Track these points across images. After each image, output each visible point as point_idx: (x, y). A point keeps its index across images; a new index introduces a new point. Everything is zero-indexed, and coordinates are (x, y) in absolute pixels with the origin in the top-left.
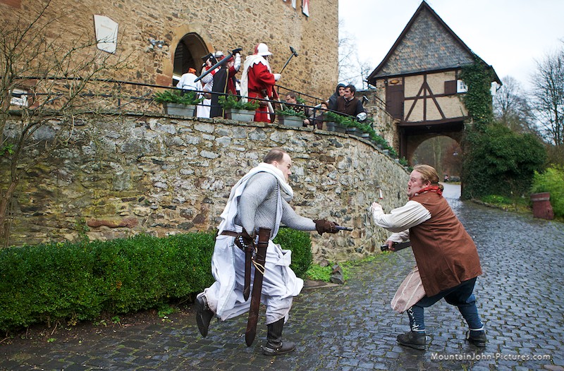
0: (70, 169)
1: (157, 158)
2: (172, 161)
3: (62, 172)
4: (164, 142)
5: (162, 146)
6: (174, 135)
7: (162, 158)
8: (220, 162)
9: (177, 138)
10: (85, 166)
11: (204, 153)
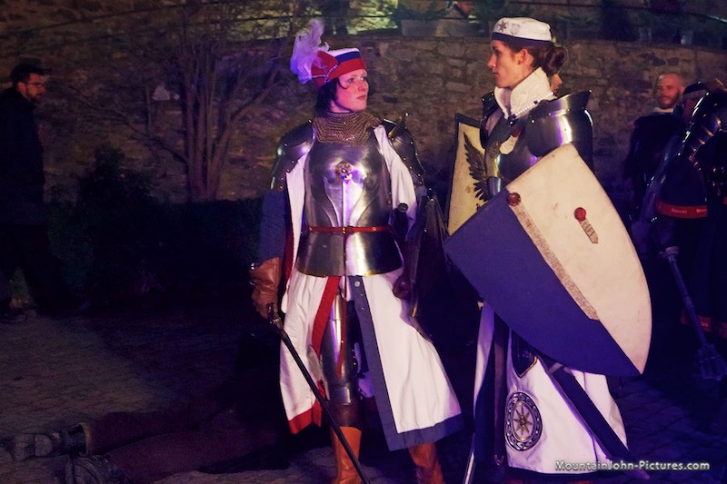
0: (284, 111)
1: (388, 95)
2: (409, 97)
3: (277, 115)
4: (397, 72)
5: (395, 78)
6: (412, 63)
7: (396, 94)
8: (473, 97)
9: (415, 67)
10: (301, 107)
11: (451, 85)
